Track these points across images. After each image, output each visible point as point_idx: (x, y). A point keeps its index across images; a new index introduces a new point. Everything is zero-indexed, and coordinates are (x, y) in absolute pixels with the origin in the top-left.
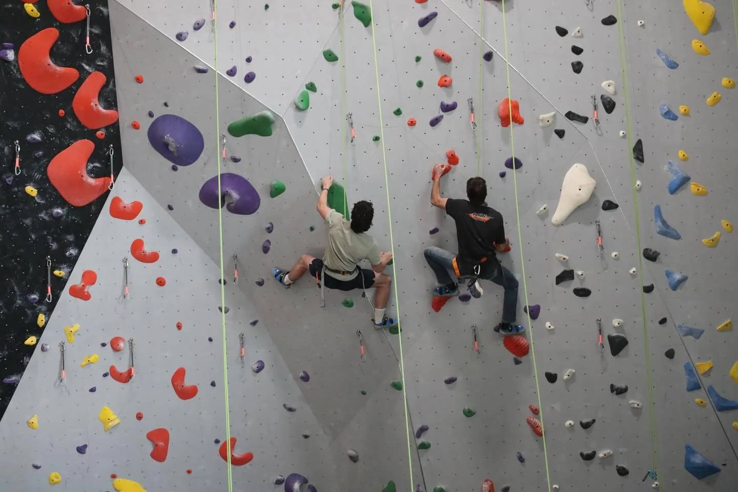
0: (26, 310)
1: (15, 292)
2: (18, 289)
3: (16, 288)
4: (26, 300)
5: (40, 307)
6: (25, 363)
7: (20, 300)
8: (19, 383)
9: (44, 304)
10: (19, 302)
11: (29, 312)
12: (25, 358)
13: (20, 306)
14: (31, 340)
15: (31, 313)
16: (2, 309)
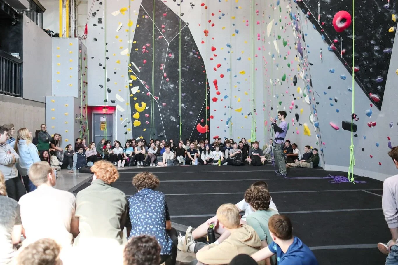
0: (385, 13)
1: (376, 4)
2: (377, 3)
3: (376, 3)
4: (383, 8)
5: (391, 11)
6: (392, 42)
7: (380, 8)
8: (391, 52)
9: (393, 9)
10: (380, 9)
11: (387, 14)
12: (391, 39)
13: (381, 12)
14: (392, 29)
15: (388, 14)
16: (372, 14)
